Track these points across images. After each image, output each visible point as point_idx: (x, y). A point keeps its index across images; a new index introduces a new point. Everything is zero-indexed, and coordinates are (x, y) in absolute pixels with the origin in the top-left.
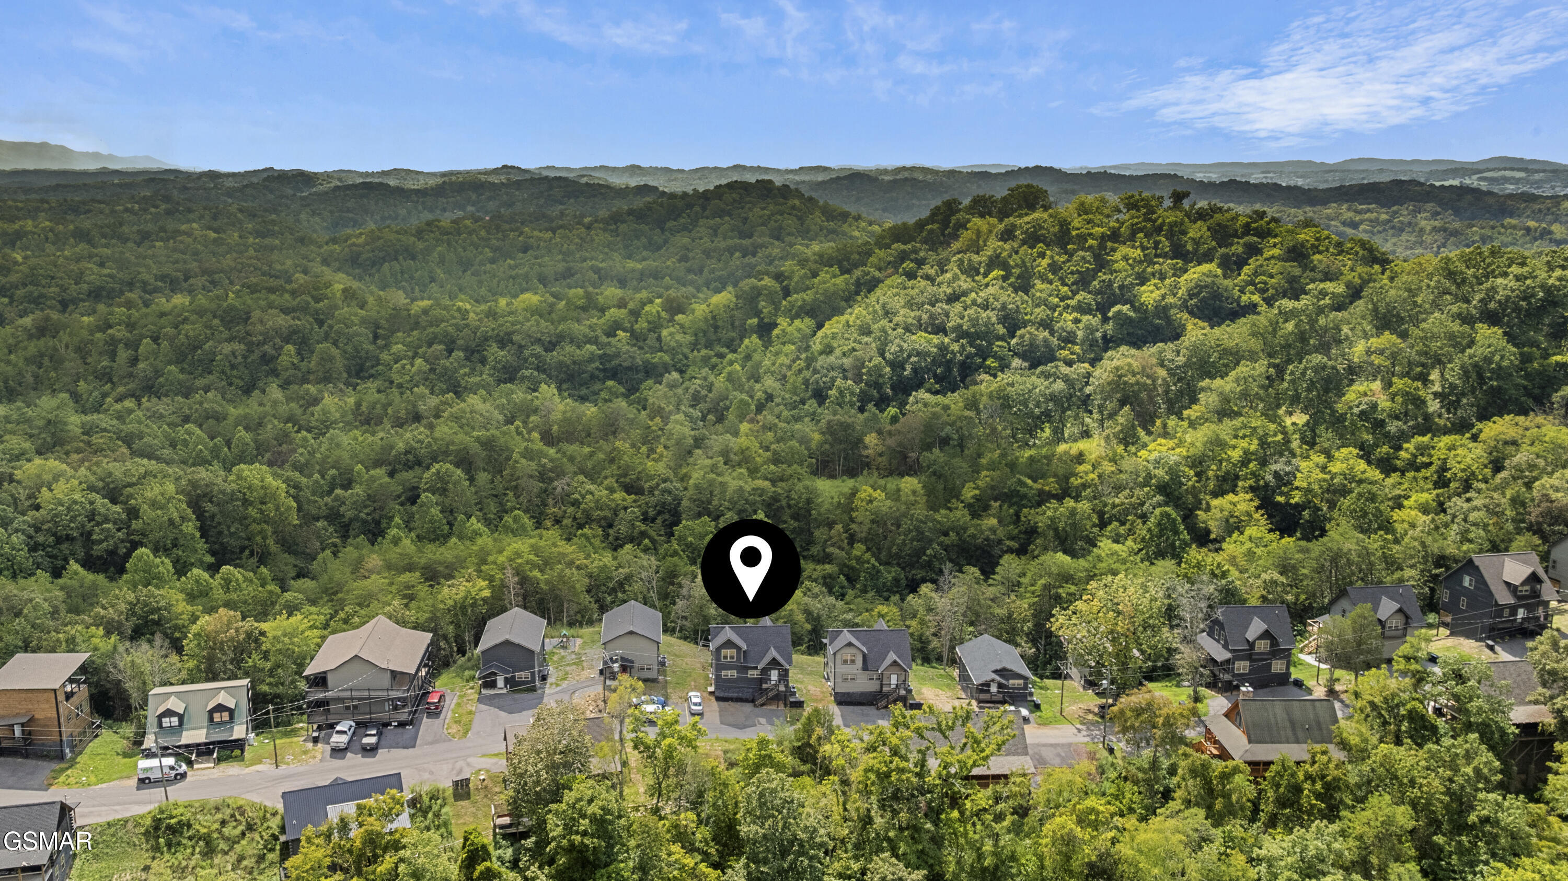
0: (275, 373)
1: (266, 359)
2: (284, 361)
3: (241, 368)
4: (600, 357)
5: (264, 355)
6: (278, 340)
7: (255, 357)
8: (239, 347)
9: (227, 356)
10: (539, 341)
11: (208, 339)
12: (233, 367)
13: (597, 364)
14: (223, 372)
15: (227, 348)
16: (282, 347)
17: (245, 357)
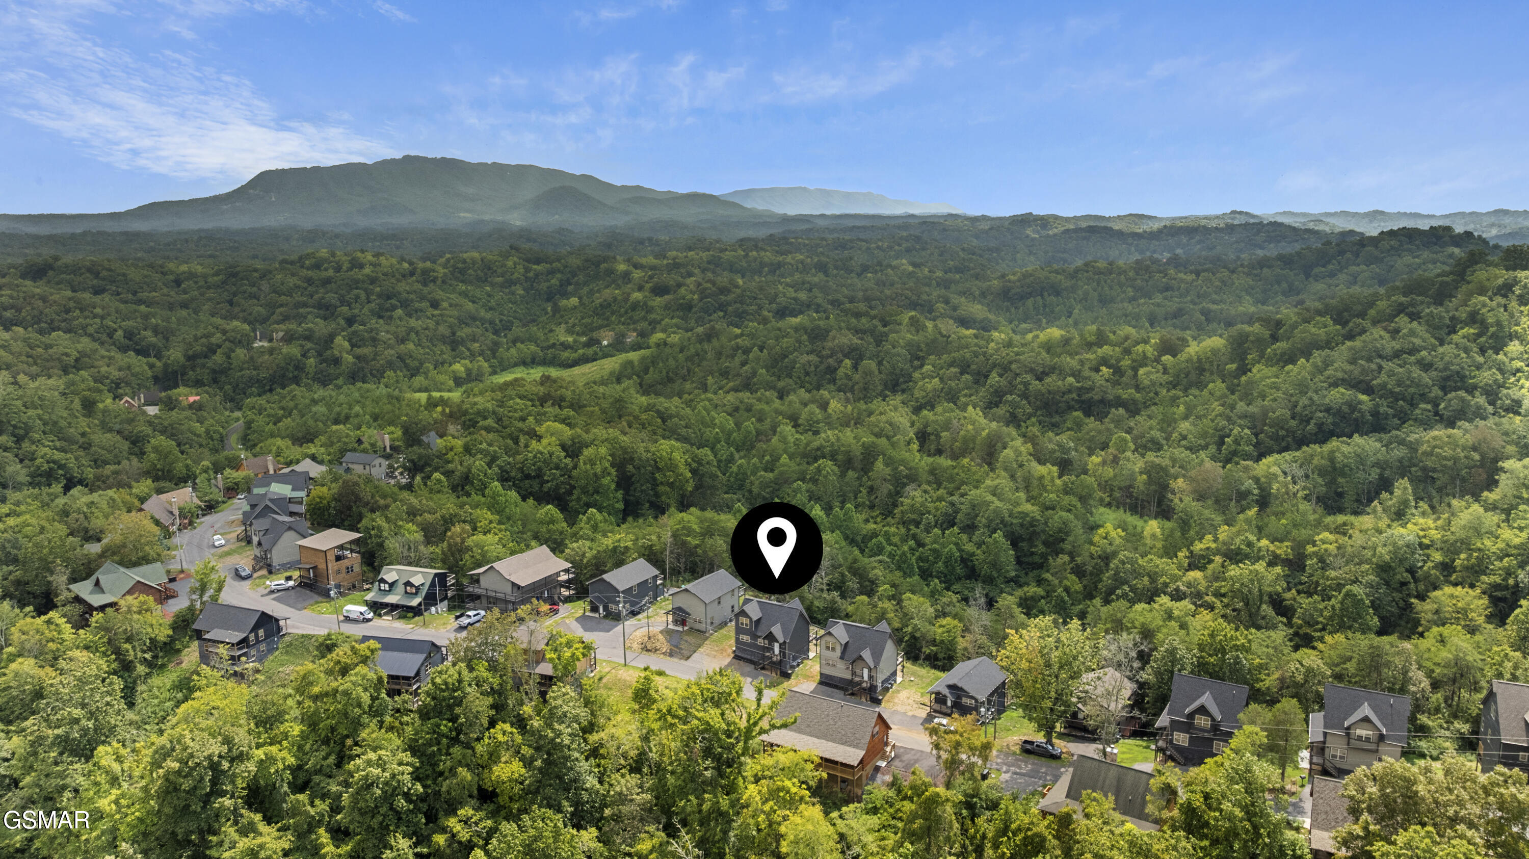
0: (833, 381)
1: (832, 371)
2: (841, 372)
3: (812, 375)
4: (1080, 389)
5: (829, 367)
6: (840, 355)
7: (822, 367)
8: (813, 358)
9: (804, 365)
10: (1032, 370)
11: (795, 350)
12: (807, 374)
13: (1074, 395)
14: (799, 378)
15: (805, 358)
16: (842, 361)
17: (816, 367)
